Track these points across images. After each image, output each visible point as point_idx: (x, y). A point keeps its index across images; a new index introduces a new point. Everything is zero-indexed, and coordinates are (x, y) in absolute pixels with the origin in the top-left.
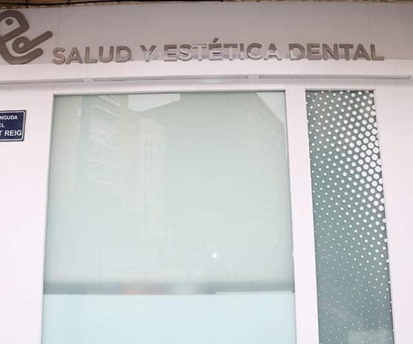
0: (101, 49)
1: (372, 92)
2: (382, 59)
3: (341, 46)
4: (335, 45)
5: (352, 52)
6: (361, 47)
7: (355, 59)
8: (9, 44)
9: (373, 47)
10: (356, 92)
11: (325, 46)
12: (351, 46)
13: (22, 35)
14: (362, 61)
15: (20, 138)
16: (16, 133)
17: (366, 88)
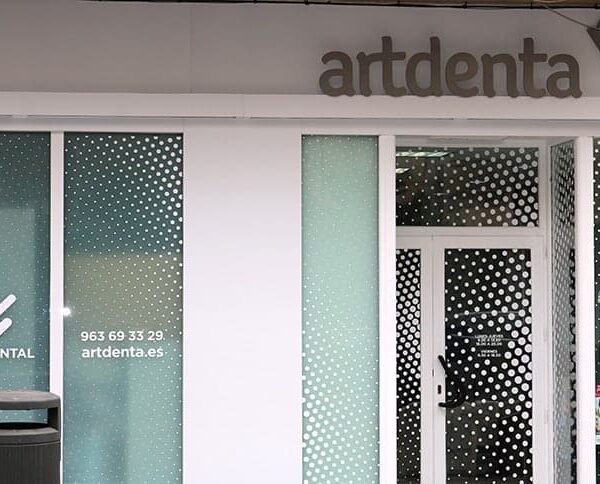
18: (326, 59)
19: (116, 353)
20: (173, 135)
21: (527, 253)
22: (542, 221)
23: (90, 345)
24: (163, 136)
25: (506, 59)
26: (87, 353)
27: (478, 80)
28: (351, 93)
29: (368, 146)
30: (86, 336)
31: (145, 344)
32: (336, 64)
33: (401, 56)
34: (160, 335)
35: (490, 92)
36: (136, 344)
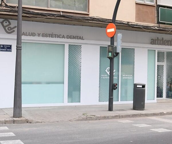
0: (29, 33)
1: (81, 45)
2: (84, 40)
3: (77, 36)
4: (75, 36)
5: (78, 37)
6: (80, 37)
7: (79, 39)
8: (7, 28)
9: (82, 37)
10: (78, 45)
11: (73, 36)
12: (78, 36)
13: (9, 26)
14: (80, 40)
15: (11, 51)
16: (10, 50)
17: (80, 45)
18: (151, 40)
19: (127, 78)
20: (133, 49)
21: (163, 65)
22: (165, 62)
23: (124, 77)
24: (132, 49)
25: (170, 41)
26: (123, 78)
27: (167, 44)
28: (154, 44)
29: (154, 51)
30: (123, 76)
31: (130, 77)
32: (152, 40)
33: (159, 40)
34: (132, 76)
35: (168, 45)
36: (129, 77)
